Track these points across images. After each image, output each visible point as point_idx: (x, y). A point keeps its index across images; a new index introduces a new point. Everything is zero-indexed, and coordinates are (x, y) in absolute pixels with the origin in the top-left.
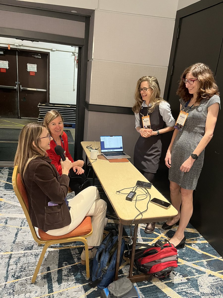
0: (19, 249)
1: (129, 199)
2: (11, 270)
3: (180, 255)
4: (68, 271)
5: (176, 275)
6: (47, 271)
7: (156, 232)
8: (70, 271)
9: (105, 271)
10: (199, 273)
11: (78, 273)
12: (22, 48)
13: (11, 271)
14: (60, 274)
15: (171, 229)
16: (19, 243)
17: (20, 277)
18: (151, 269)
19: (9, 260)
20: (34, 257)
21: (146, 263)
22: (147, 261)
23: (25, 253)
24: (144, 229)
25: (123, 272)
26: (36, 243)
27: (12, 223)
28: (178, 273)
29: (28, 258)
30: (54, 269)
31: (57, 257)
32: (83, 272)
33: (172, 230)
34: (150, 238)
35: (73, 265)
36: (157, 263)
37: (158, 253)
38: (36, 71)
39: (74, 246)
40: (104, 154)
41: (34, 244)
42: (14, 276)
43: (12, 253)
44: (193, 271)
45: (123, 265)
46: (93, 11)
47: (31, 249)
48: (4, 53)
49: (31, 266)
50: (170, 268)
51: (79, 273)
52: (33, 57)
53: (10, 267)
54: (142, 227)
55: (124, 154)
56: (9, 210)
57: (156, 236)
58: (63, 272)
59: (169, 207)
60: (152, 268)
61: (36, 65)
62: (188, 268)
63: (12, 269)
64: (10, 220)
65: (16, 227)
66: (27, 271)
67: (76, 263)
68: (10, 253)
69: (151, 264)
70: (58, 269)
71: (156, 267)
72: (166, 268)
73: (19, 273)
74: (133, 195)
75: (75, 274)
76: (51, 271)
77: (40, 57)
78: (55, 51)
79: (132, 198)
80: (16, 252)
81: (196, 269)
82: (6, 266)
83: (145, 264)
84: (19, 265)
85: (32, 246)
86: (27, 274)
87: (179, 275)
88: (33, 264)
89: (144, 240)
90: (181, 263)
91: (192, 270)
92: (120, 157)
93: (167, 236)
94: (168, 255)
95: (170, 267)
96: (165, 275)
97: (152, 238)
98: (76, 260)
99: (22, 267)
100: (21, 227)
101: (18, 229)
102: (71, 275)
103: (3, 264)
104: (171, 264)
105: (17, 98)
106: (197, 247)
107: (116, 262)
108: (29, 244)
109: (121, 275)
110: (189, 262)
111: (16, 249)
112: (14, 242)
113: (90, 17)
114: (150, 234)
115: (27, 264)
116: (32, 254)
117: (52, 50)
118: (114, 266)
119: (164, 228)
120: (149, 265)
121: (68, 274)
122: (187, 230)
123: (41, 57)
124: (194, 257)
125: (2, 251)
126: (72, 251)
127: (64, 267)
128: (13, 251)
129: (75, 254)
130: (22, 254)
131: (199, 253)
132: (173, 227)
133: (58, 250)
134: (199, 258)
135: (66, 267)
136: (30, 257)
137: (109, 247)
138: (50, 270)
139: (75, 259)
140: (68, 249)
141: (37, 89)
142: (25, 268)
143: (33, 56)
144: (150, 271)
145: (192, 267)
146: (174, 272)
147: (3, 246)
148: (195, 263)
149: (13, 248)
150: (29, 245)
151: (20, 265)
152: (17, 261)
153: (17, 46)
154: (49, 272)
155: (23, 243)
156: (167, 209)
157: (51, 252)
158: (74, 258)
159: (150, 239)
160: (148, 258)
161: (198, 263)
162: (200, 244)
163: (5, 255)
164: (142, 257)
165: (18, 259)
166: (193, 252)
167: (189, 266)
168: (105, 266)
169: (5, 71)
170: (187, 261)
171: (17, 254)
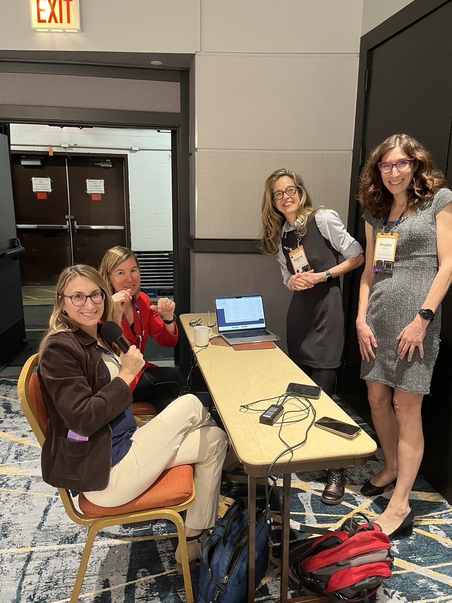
0: (48, 541)
1: (267, 421)
2: (27, 585)
3: (402, 551)
4: (148, 588)
5: (391, 597)
6: (104, 588)
7: (347, 501)
8: (152, 588)
9: (223, 588)
10: (447, 592)
11: (168, 592)
12: (75, 150)
13: (27, 587)
14: (130, 595)
15: (381, 495)
16: (50, 528)
17: (44, 600)
18: (329, 583)
19: (26, 565)
20: (78, 558)
21: (318, 569)
22: (318, 565)
23: (59, 550)
24: (320, 494)
25: (270, 591)
26: (85, 528)
27: (39, 488)
28: (397, 591)
29: (64, 559)
30: (117, 585)
31: (125, 557)
32: (180, 592)
33: (384, 498)
34: (332, 515)
35: (160, 575)
36: (341, 568)
37: (343, 544)
38: (104, 193)
39: (165, 534)
40: (224, 334)
41: (81, 530)
42: (32, 597)
43: (33, 549)
44: (433, 587)
45: (271, 576)
46: (191, 58)
47: (74, 541)
48: (42, 162)
49: (70, 578)
50: (372, 578)
51: (171, 594)
52: (97, 166)
53: (27, 579)
54: (315, 490)
55: (267, 334)
56: (36, 462)
57: (348, 511)
58: (137, 590)
59: (355, 435)
60: (332, 579)
61: (103, 180)
62: (420, 581)
63: (30, 584)
64: (37, 481)
65: (47, 495)
66: (61, 589)
67: (165, 571)
68: (30, 549)
69: (329, 570)
70: (127, 584)
71: (339, 576)
72: (364, 580)
73: (44, 591)
74: (275, 413)
75: (162, 596)
76: (111, 589)
77: (110, 164)
78: (137, 151)
79: (273, 419)
80: (42, 548)
81: (439, 583)
82: (19, 577)
83: (314, 572)
84: (45, 575)
85: (76, 535)
86: (61, 593)
87: (399, 596)
88: (74, 574)
89: (320, 520)
90: (403, 569)
91: (429, 584)
92: (258, 340)
93: (372, 509)
94: (366, 549)
95: (373, 576)
96: (364, 596)
97: (338, 514)
98: (166, 564)
99: (51, 579)
100: (56, 496)
101: (50, 500)
102: (152, 596)
103: (13, 572)
104: (374, 570)
105: (68, 247)
106: (442, 533)
107: (248, 566)
108: (70, 530)
109: (264, 598)
110: (423, 568)
111: (42, 542)
112: (39, 527)
113: (189, 71)
114: (334, 507)
115: (62, 573)
116: (73, 552)
117: (131, 150)
118: (243, 575)
119: (366, 492)
120: (325, 572)
121: (146, 595)
122: (419, 496)
123: (111, 166)
124: (435, 555)
125: (13, 544)
126: (158, 546)
127: (139, 580)
128: (36, 545)
129: (165, 551)
130: (54, 551)
131: (446, 545)
132: (385, 490)
133: (128, 544)
134: (446, 558)
135: (143, 579)
136: (71, 558)
137: (234, 533)
138: (108, 586)
139: (164, 562)
140: (151, 540)
141: (107, 226)
142: (58, 581)
143: (96, 164)
144: (327, 585)
145: (429, 579)
146: (386, 589)
147: (18, 536)
148: (437, 568)
149: (36, 539)
150: (69, 532)
151: (48, 575)
152: (41, 567)
153: (65, 148)
154: (107, 589)
155: (57, 529)
156: (351, 439)
157: (113, 548)
158: (162, 560)
159: (333, 517)
160: (322, 558)
161: (443, 568)
162: (448, 526)
163: (19, 554)
164: (308, 556)
165: (44, 562)
166: (434, 544)
167: (422, 576)
168: (223, 575)
169: (44, 197)
170: (419, 564)
171: (43, 552)
